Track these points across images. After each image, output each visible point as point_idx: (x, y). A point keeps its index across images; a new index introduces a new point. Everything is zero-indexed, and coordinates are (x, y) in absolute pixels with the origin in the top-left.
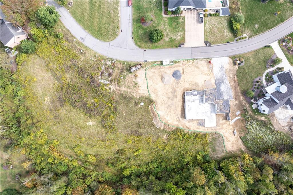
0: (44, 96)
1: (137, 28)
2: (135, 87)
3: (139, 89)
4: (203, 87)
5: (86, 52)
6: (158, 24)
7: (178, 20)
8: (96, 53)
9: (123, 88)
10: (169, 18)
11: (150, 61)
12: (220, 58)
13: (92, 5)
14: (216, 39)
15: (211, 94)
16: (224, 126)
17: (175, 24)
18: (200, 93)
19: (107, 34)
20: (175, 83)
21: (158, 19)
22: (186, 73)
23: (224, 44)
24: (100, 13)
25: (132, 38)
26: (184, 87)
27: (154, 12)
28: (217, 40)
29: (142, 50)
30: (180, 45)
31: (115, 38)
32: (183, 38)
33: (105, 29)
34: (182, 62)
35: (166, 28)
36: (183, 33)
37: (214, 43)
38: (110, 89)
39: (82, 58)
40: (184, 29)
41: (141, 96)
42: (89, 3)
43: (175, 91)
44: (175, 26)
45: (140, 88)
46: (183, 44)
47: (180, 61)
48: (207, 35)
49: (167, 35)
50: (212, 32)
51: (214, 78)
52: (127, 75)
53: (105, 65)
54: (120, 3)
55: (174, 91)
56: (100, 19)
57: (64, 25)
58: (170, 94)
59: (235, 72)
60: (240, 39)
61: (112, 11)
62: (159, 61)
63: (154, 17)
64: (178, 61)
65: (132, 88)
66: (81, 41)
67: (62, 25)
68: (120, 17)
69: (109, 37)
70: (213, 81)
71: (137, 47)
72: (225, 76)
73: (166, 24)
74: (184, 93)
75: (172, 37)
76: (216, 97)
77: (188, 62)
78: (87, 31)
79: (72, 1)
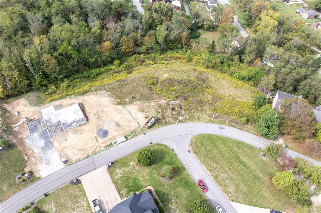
1: (175, 161)
2: (142, 109)
3: (137, 108)
4: (66, 134)
5: (209, 118)
6: (151, 174)
7: (128, 189)
8: (200, 121)
9: (153, 104)
10: (142, 187)
11: (140, 136)
12: (54, 171)
13: (240, 162)
14: (65, 192)
15: (55, 131)
17: (130, 184)
18: (69, 127)
19: (202, 141)
20: (101, 125)
21: (156, 180)
22: (92, 139)
23: (52, 191)
24: (225, 158)
25: (173, 150)
26: (90, 124)
27: (165, 186)
28: (64, 192)
29: (154, 142)
30: (112, 166)
31: (191, 142)
32: (111, 174)
33: (207, 145)
34: (102, 149)
35: (139, 174)
36: (115, 179)
37: (67, 186)
38: (165, 100)
39: (209, 112)
40: (115, 183)
41: (132, 104)
42: (245, 163)
43: (98, 118)
44: (129, 182)
45: (137, 109)
46: (109, 167)
47: (106, 149)
48: (81, 191)
49: (134, 168)
50: (75, 198)
51: (55, 148)
52: (157, 115)
53: (183, 115)
54: (213, 179)
55: (99, 118)
56: (220, 152)
57: (250, 133)
58: (103, 115)
59: (28, 164)
60: (28, 208)
61: (215, 165)
62: (130, 139)
63: (161, 181)
64: (108, 148)
65: (145, 107)
66: (221, 126)
67: (252, 132)
68: (202, 164)
69: (198, 140)
70: (56, 144)
71: (163, 143)
72: (42, 155)
73: (141, 179)
74: (87, 120)
75: (126, 168)
76: (48, 131)
77: (95, 152)
78: (224, 137)
79: (264, 158)
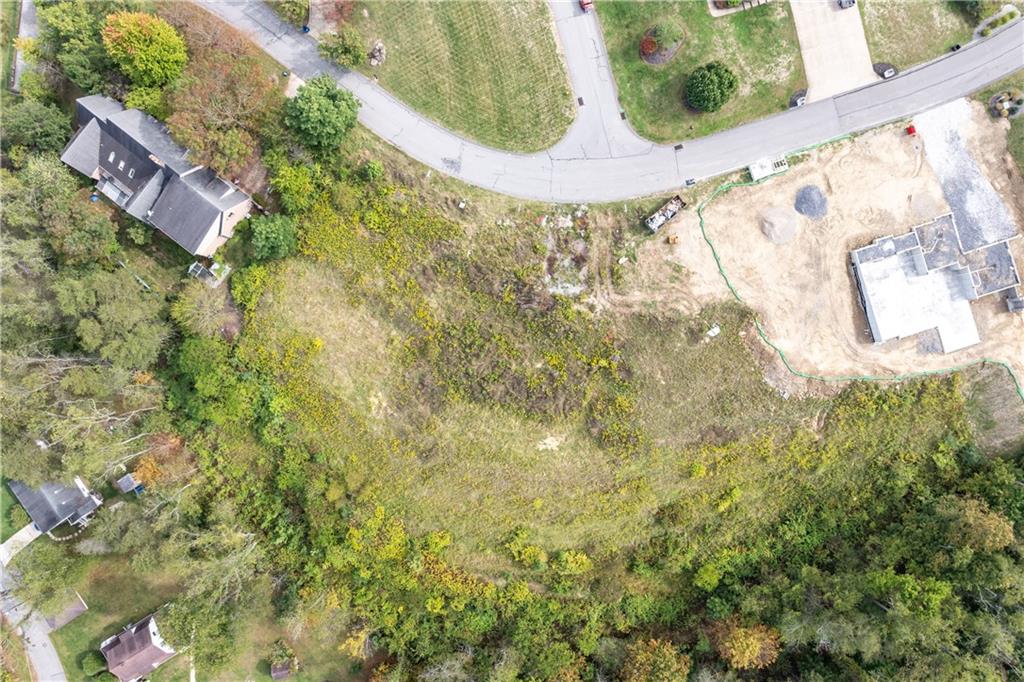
0: (364, 391)
1: (630, 78)
2: (677, 278)
3: (693, 284)
4: (910, 219)
5: (478, 204)
6: (704, 48)
7: (767, 18)
8: (510, 199)
9: (637, 293)
10: (734, 19)
11: (704, 178)
12: (938, 109)
13: (457, 39)
14: (912, 49)
15: (941, 236)
16: (1004, 333)
17: (762, 30)
18: (904, 242)
19: (533, 125)
20: (813, 231)
21: (697, 29)
22: (842, 189)
23: (943, 57)
24: (493, 60)
25: (623, 115)
26: (845, 237)
27: (678, 11)
28: (914, 51)
29: (668, 150)
30: (793, 97)
31: (563, 132)
32: (800, 74)
33: (523, 111)
34: (814, 153)
35: (734, 54)
36: (794, 55)
37: (905, 64)
38: (592, 308)
39: (470, 228)
40: (795, 43)
41: (707, 305)
42: (445, 34)
43: (819, 259)
44: (763, 37)
45: (694, 279)
46: (803, 93)
47: (806, 152)
48: (875, 44)
49: (744, 74)
50: (889, 29)
51: (937, 180)
52: (638, 245)
53: (556, 231)
54: (550, 9)
55: (816, 259)
56: (497, 81)
57: (373, 131)
58: (804, 272)
59: (1004, 143)
60: (993, 25)
61: (530, 44)
62: (736, 172)
63: (684, 25)
64: (799, 154)
65: (668, 284)
66: (450, 172)
67: (366, 136)
68: (562, 56)
69: (544, 133)
70: (937, 193)
71: (647, 144)
72: (969, 164)
73: (731, 39)
74: (849, 256)
75: (762, 78)
76: (960, 243)
77: (835, 148)
78: (461, 132)
79: (380, 45)
